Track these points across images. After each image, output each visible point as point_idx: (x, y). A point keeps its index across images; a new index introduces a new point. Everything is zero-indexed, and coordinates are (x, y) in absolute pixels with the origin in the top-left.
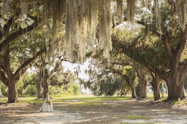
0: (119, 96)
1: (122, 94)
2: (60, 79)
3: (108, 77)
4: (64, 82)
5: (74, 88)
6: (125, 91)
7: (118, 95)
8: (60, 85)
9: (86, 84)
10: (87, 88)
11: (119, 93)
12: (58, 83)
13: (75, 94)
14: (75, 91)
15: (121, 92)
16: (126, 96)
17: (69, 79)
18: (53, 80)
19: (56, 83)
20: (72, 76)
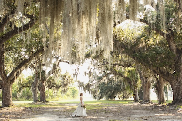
0: (121, 99)
1: (124, 97)
2: (58, 81)
3: (109, 80)
4: (61, 85)
6: (128, 94)
7: (120, 99)
8: (58, 87)
9: (85, 87)
10: (87, 91)
11: (121, 96)
12: (55, 86)
14: (73, 95)
15: (123, 95)
16: (128, 99)
17: (67, 81)
18: (50, 83)
19: (54, 85)
20: (71, 78)
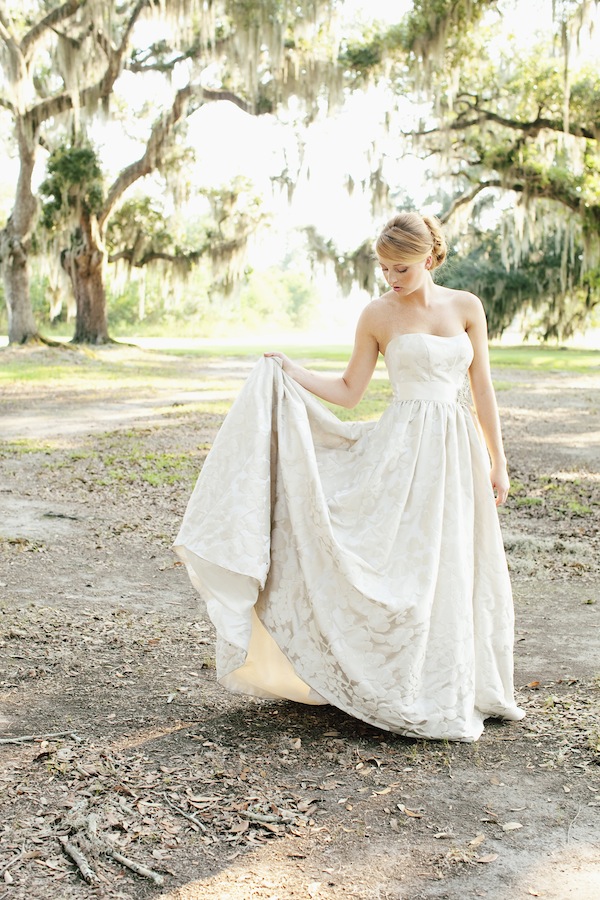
0: (534, 340)
1: (552, 331)
2: (186, 224)
3: (478, 234)
4: (206, 247)
5: (292, 290)
6: (568, 314)
7: (527, 337)
8: (185, 261)
9: (345, 264)
10: (356, 284)
11: (532, 327)
12: (170, 251)
13: (296, 325)
14: (295, 310)
15: (545, 320)
16: (569, 343)
17: (241, 227)
18: (140, 232)
19: (161, 248)
20: (262, 209)
